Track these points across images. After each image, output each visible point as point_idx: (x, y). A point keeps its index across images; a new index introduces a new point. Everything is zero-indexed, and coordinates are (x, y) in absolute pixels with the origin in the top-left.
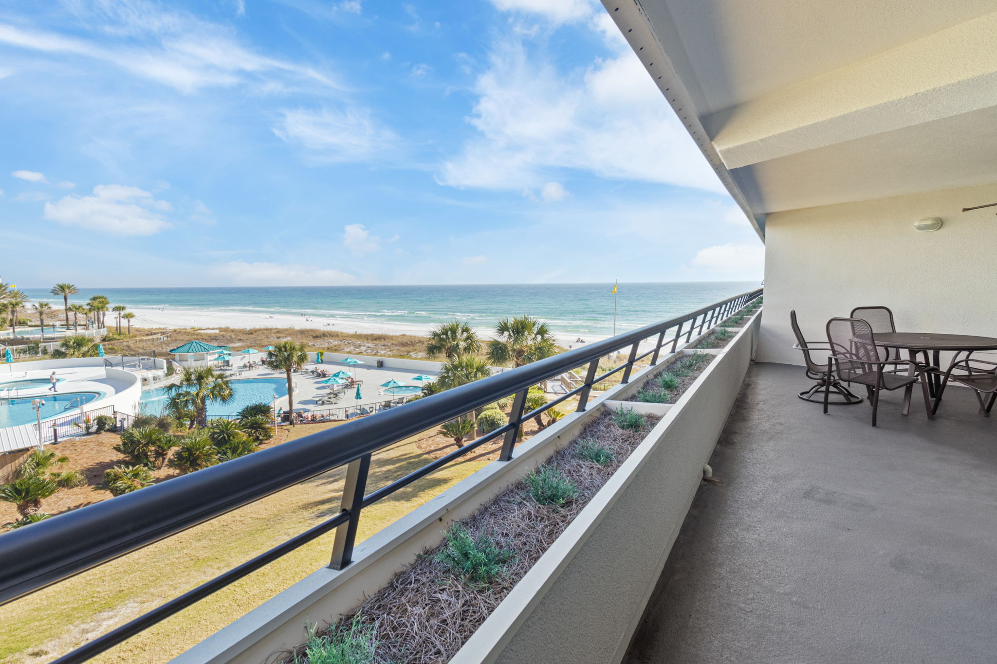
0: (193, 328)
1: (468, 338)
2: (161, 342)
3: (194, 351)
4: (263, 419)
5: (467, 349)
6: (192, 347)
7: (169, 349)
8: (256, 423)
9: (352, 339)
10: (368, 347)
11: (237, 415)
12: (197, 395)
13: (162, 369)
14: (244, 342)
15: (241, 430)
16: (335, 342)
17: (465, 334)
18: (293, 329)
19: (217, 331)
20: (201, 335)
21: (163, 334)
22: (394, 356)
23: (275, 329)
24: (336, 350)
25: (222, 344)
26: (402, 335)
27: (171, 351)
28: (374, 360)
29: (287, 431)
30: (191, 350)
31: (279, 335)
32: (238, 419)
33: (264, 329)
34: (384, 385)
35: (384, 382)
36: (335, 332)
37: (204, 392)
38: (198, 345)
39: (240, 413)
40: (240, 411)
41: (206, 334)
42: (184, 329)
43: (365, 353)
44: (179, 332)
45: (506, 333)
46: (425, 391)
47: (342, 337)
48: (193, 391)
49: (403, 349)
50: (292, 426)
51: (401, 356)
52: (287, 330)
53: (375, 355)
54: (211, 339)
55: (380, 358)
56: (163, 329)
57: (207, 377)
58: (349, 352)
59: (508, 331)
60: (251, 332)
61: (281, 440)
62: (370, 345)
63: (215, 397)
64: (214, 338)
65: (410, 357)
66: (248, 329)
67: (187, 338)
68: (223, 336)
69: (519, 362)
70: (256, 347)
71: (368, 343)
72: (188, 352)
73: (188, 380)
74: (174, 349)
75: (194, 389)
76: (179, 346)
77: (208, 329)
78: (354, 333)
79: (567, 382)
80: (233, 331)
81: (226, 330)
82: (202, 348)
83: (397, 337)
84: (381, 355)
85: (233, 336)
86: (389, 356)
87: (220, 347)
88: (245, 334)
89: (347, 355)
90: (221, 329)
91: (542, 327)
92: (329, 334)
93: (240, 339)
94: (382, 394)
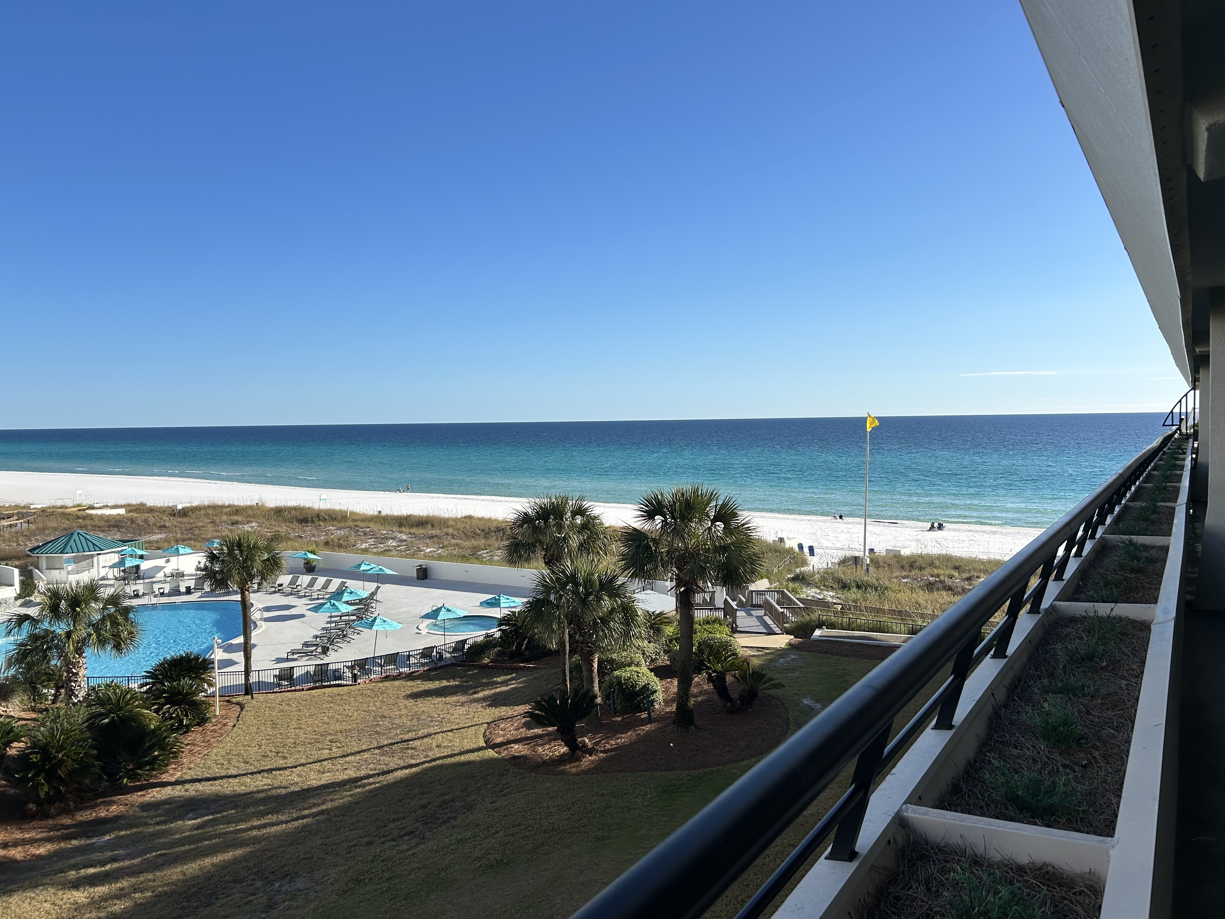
0: (79, 506)
1: (585, 527)
2: (17, 533)
3: (75, 549)
4: (191, 686)
5: (584, 547)
6: (72, 542)
7: (30, 545)
8: (180, 693)
9: (371, 525)
10: (401, 541)
11: (147, 677)
12: (69, 635)
13: (12, 585)
14: (172, 532)
15: (147, 708)
16: (336, 532)
17: (579, 520)
18: (263, 506)
19: (122, 511)
20: (92, 519)
21: (21, 516)
22: (451, 558)
23: (229, 506)
24: (340, 546)
25: (129, 536)
26: (465, 517)
27: (32, 550)
28: (410, 566)
29: (238, 708)
30: (68, 548)
31: (236, 518)
32: (147, 684)
33: (209, 507)
34: (427, 616)
35: (428, 610)
36: (340, 511)
37: (82, 631)
38: (82, 539)
39: (149, 672)
40: (149, 669)
41: (101, 517)
42: (62, 507)
43: (395, 553)
44: (52, 514)
45: (658, 519)
46: (503, 627)
47: (354, 520)
48: (60, 628)
49: (467, 544)
50: (250, 697)
51: (463, 558)
52: (251, 507)
53: (412, 556)
54: (109, 527)
55: (423, 562)
56: (24, 507)
57: (87, 604)
58: (365, 551)
59: (663, 515)
60: (185, 513)
61: (225, 725)
62: (404, 537)
63: (102, 642)
64: (114, 524)
65: (479, 559)
66: (180, 507)
67: (66, 524)
68: (132, 521)
69: (682, 575)
70: (193, 542)
71: (400, 532)
72: (61, 553)
73: (54, 609)
74: (38, 547)
75: (63, 626)
76: (49, 539)
77: (107, 507)
78: (376, 513)
79: (776, 610)
80: (151, 510)
81: (140, 508)
82: (90, 545)
83: (456, 520)
84: (426, 556)
85: (152, 520)
86: (440, 558)
87: (124, 541)
88: (174, 515)
89: (359, 557)
90: (129, 508)
91: (724, 505)
92: (329, 516)
93: (164, 526)
94: (424, 632)
